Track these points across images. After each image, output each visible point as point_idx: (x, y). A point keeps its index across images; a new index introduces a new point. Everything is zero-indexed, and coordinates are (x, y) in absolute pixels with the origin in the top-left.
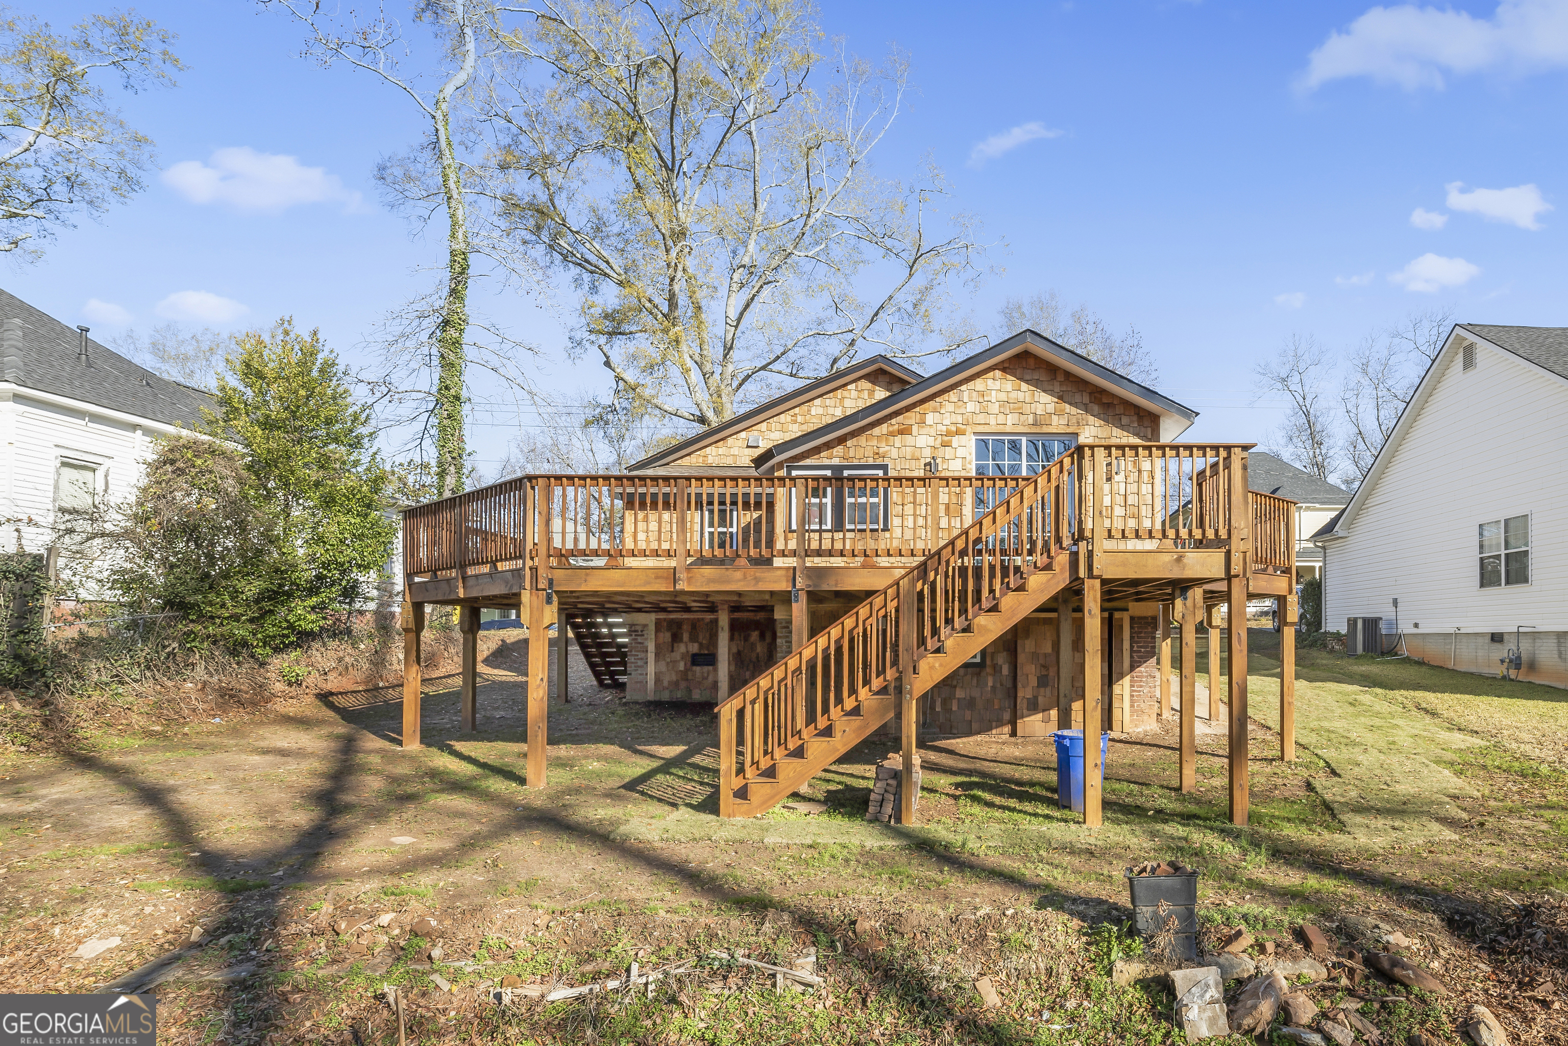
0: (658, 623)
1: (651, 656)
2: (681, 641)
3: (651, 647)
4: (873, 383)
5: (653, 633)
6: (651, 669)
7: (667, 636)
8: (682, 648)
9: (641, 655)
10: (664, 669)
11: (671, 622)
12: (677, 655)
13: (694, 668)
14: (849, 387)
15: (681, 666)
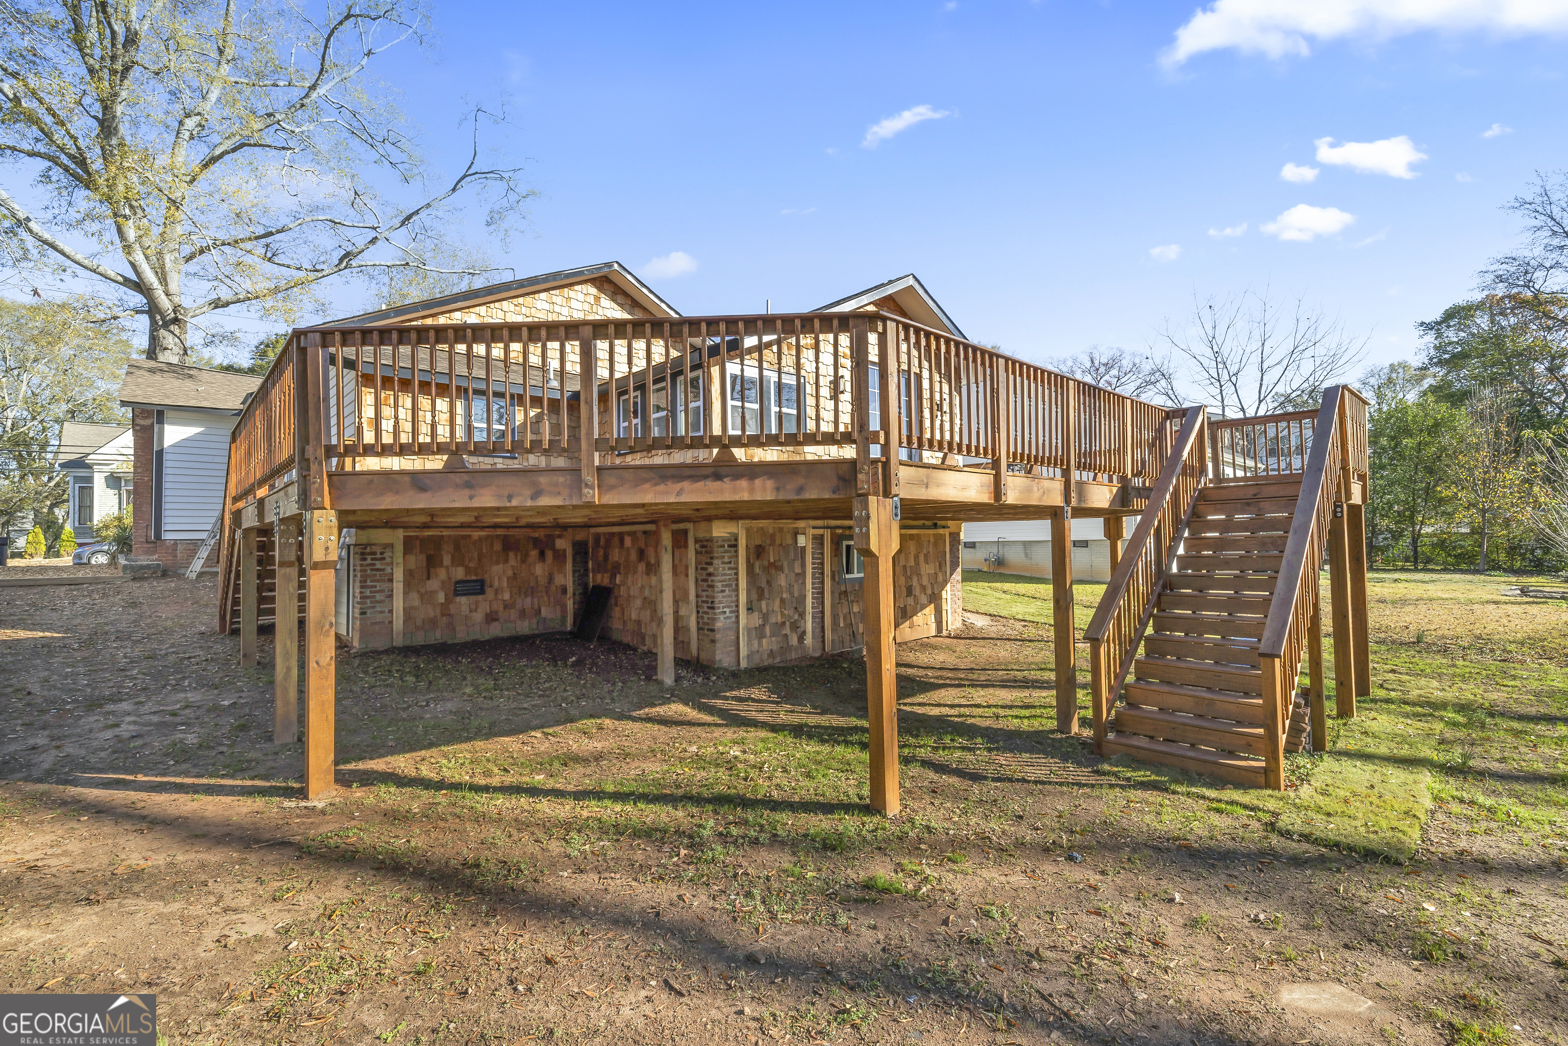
0: (408, 542)
1: (398, 587)
2: (441, 565)
3: (399, 575)
4: (600, 289)
5: (401, 555)
6: (398, 604)
7: (416, 561)
8: (442, 574)
9: (386, 585)
10: (417, 603)
11: (424, 541)
12: (433, 584)
13: (458, 599)
14: (576, 288)
15: (441, 598)
